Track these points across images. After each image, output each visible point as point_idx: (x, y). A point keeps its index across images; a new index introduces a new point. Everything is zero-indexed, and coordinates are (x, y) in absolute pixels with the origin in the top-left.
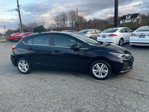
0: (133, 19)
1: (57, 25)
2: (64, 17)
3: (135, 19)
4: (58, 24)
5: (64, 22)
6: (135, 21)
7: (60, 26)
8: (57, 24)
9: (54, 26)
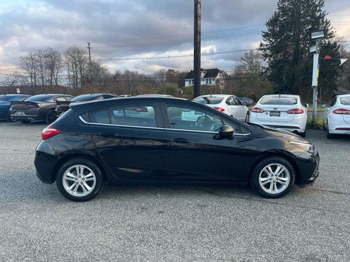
0: (210, 80)
1: (29, 80)
2: (51, 61)
3: (214, 80)
4: (33, 76)
5: (53, 71)
6: (213, 83)
7: (39, 82)
8: (31, 77)
9: (21, 79)
